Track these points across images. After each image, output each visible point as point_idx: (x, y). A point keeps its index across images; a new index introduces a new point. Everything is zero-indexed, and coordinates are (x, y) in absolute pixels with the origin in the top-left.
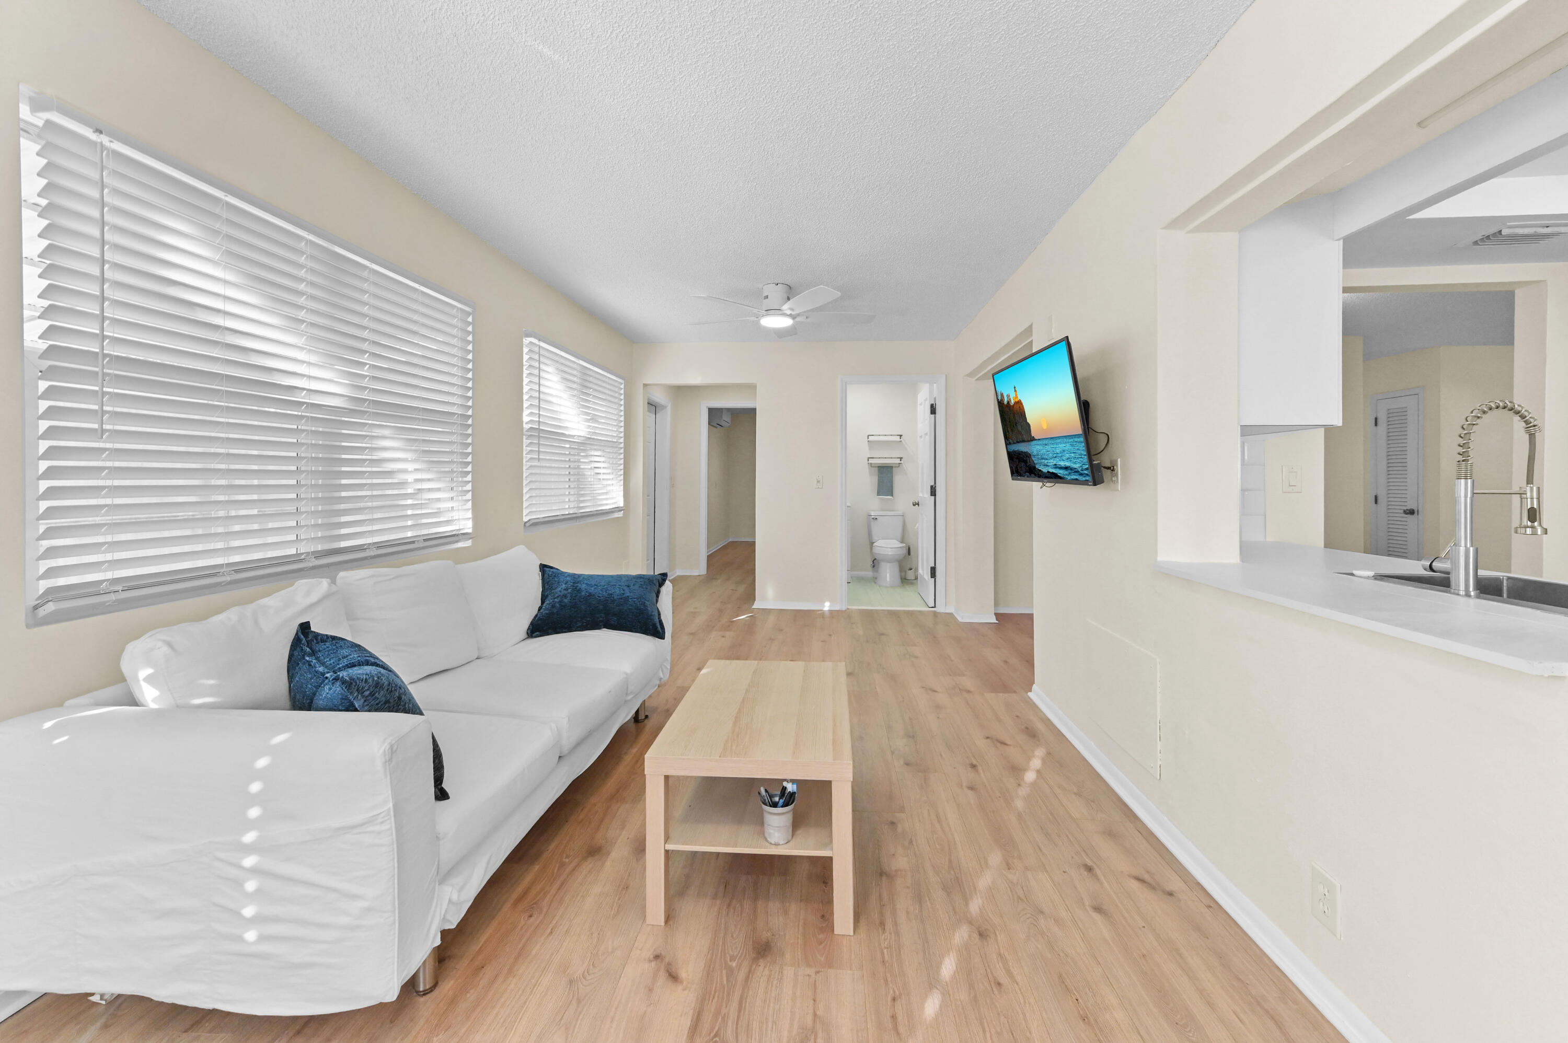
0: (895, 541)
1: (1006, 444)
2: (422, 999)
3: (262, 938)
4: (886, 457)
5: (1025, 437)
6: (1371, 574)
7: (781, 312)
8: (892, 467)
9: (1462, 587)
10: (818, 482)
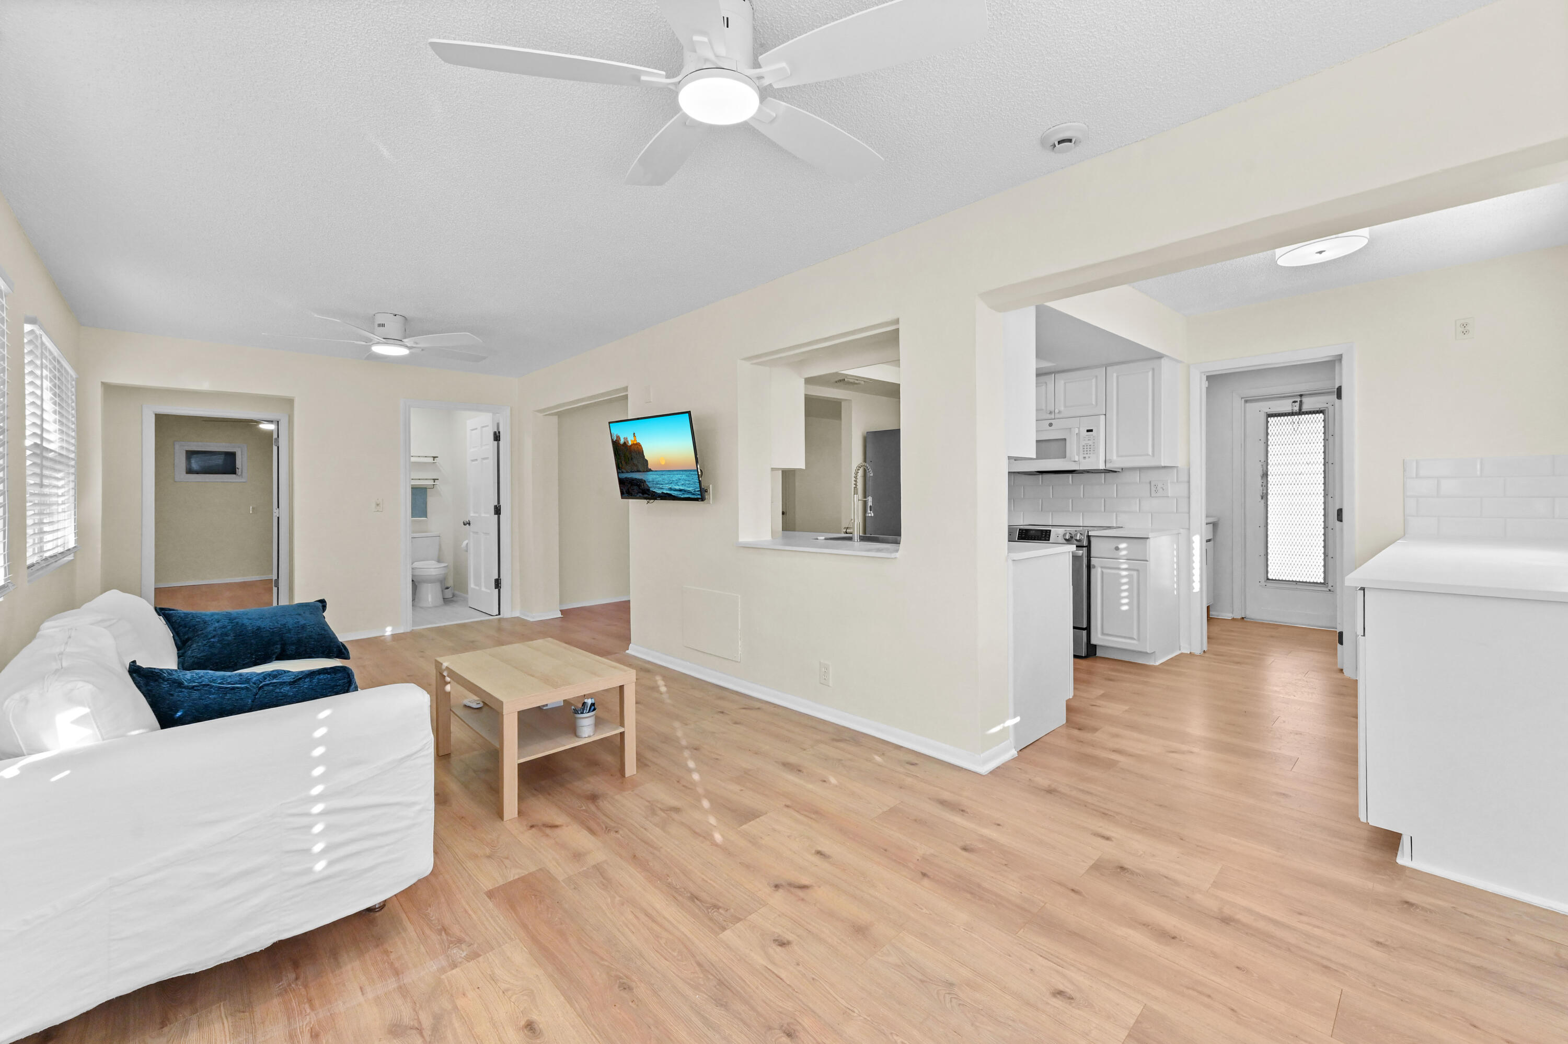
0: (433, 562)
1: (618, 473)
2: (377, 914)
3: (331, 864)
4: (422, 478)
5: (641, 468)
6: (824, 538)
7: (401, 343)
8: (426, 488)
9: (856, 539)
10: (378, 505)
